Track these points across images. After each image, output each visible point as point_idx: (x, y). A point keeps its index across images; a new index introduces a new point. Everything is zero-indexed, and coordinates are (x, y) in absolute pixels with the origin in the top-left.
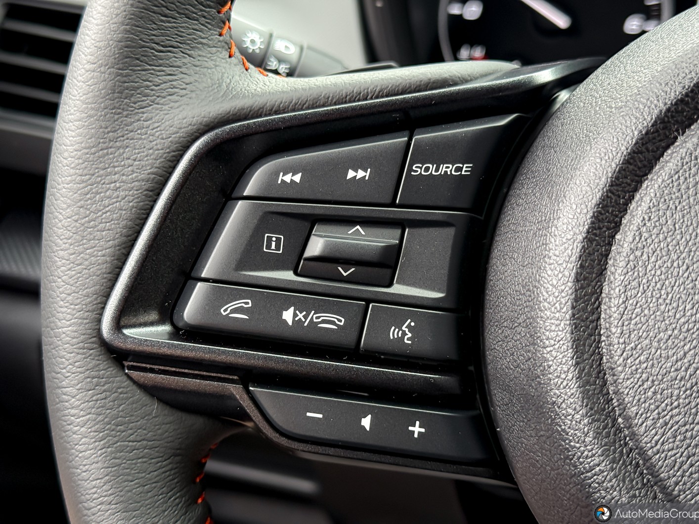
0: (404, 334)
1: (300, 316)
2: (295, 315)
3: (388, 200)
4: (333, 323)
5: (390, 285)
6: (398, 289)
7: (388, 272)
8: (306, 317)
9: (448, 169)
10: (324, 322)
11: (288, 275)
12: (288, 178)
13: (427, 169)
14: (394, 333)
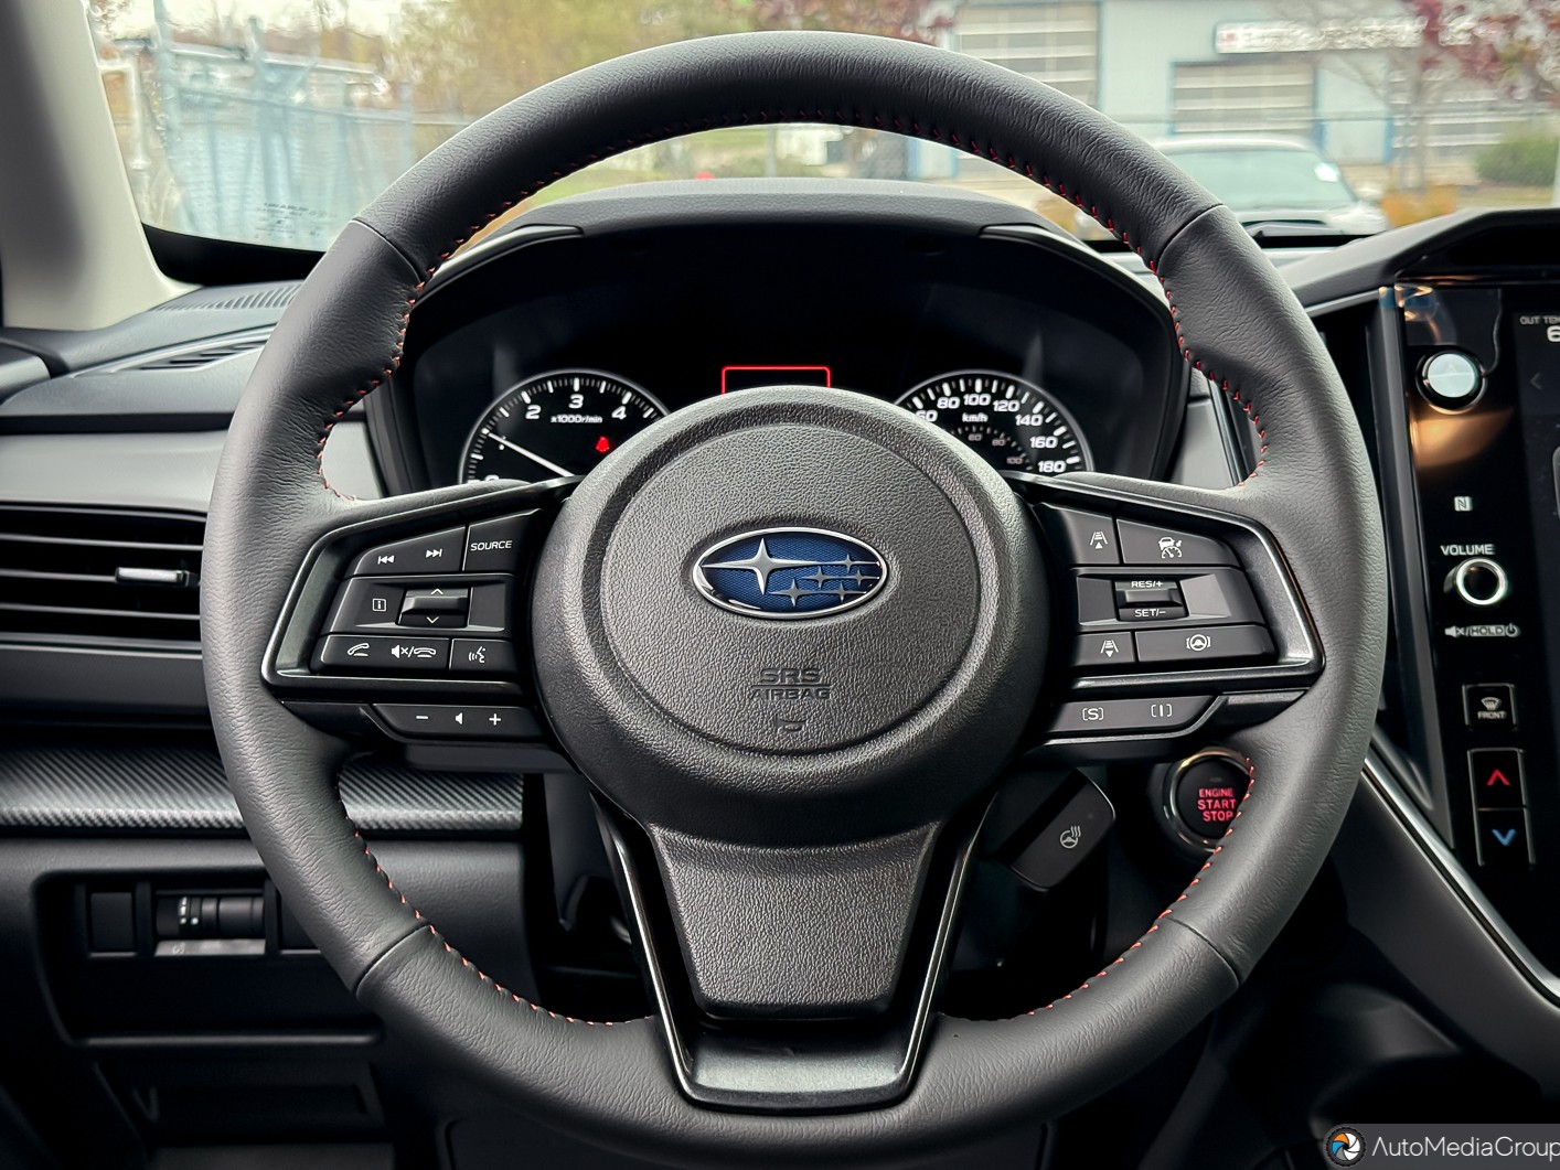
0: (479, 656)
1: (405, 651)
2: (401, 651)
3: (457, 569)
4: (428, 654)
5: (465, 626)
6: (471, 628)
7: (462, 618)
8: (408, 651)
9: (495, 545)
10: (421, 653)
11: (392, 625)
12: (385, 560)
13: (481, 546)
14: (471, 657)
